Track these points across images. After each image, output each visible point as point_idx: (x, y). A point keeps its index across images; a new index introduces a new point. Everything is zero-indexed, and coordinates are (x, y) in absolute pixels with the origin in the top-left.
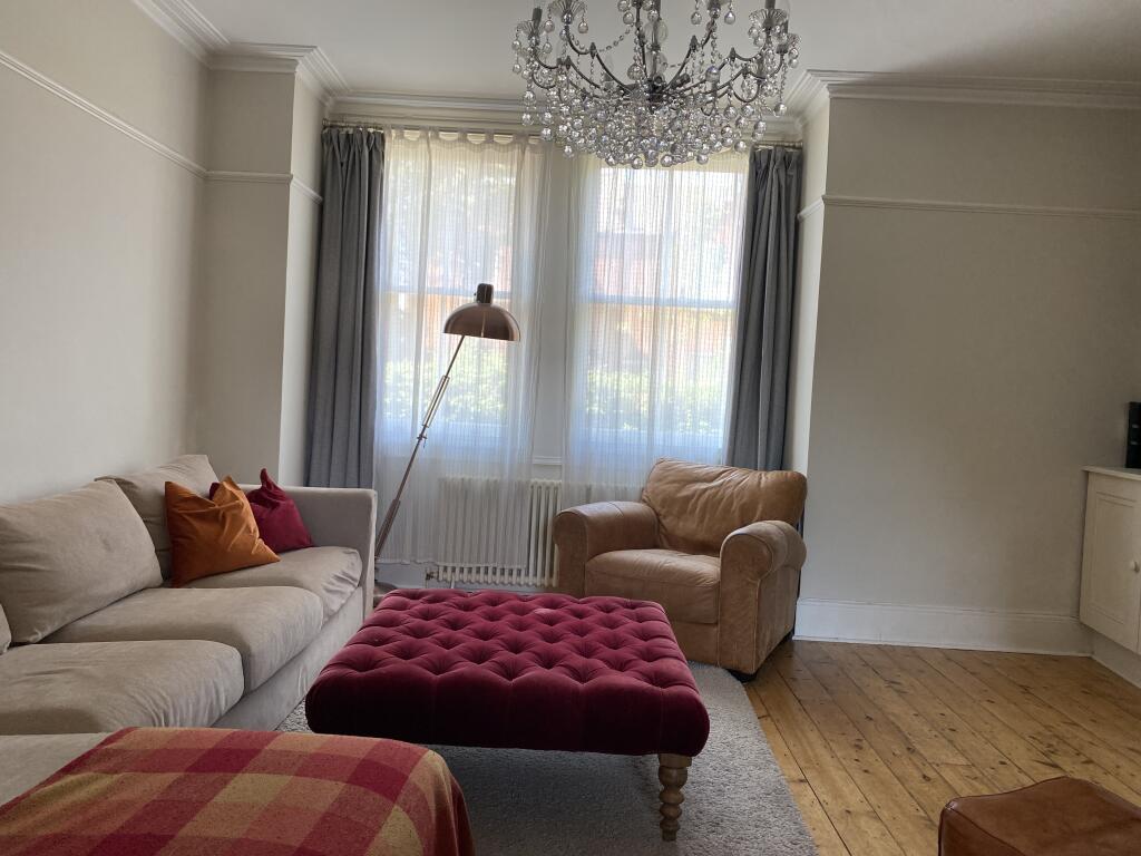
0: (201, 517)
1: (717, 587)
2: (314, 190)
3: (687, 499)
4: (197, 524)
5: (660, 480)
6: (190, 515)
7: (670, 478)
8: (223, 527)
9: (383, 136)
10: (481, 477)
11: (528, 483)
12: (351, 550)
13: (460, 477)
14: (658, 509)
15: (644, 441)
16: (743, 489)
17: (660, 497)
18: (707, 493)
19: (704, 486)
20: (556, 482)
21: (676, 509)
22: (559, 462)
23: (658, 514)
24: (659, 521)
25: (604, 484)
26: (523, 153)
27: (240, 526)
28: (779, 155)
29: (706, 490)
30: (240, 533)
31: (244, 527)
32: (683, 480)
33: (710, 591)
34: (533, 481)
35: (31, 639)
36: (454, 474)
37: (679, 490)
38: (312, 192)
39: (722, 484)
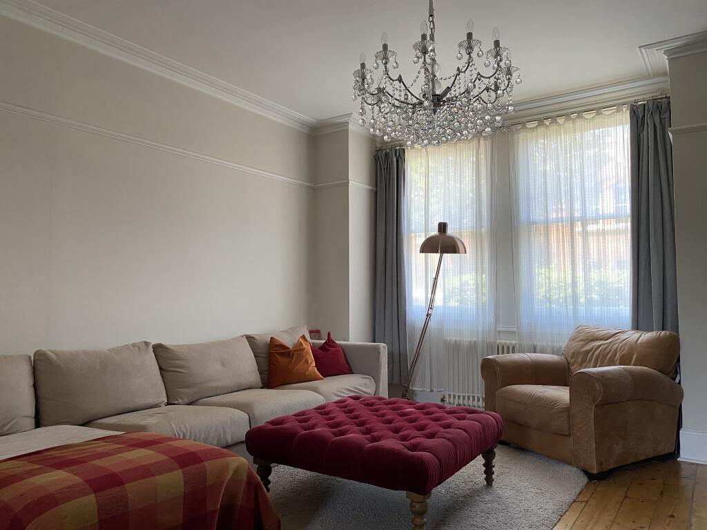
0: (282, 354)
1: (567, 410)
2: (371, 185)
3: (587, 352)
4: (279, 357)
5: (574, 340)
6: (278, 353)
7: (579, 338)
8: (292, 360)
9: (404, 149)
10: (466, 338)
11: (495, 343)
12: (367, 376)
13: (454, 339)
14: (569, 359)
15: (571, 313)
16: (625, 345)
17: (571, 351)
18: (601, 348)
19: (600, 343)
20: (514, 342)
21: (579, 360)
22: (515, 330)
23: (569, 363)
24: (569, 368)
25: (544, 344)
26: (479, 142)
27: (301, 360)
28: (651, 106)
29: (600, 345)
30: (302, 362)
31: (303, 361)
32: (587, 339)
33: (563, 412)
34: (498, 341)
35: (176, 402)
36: (451, 337)
37: (583, 346)
38: (368, 187)
39: (611, 342)
